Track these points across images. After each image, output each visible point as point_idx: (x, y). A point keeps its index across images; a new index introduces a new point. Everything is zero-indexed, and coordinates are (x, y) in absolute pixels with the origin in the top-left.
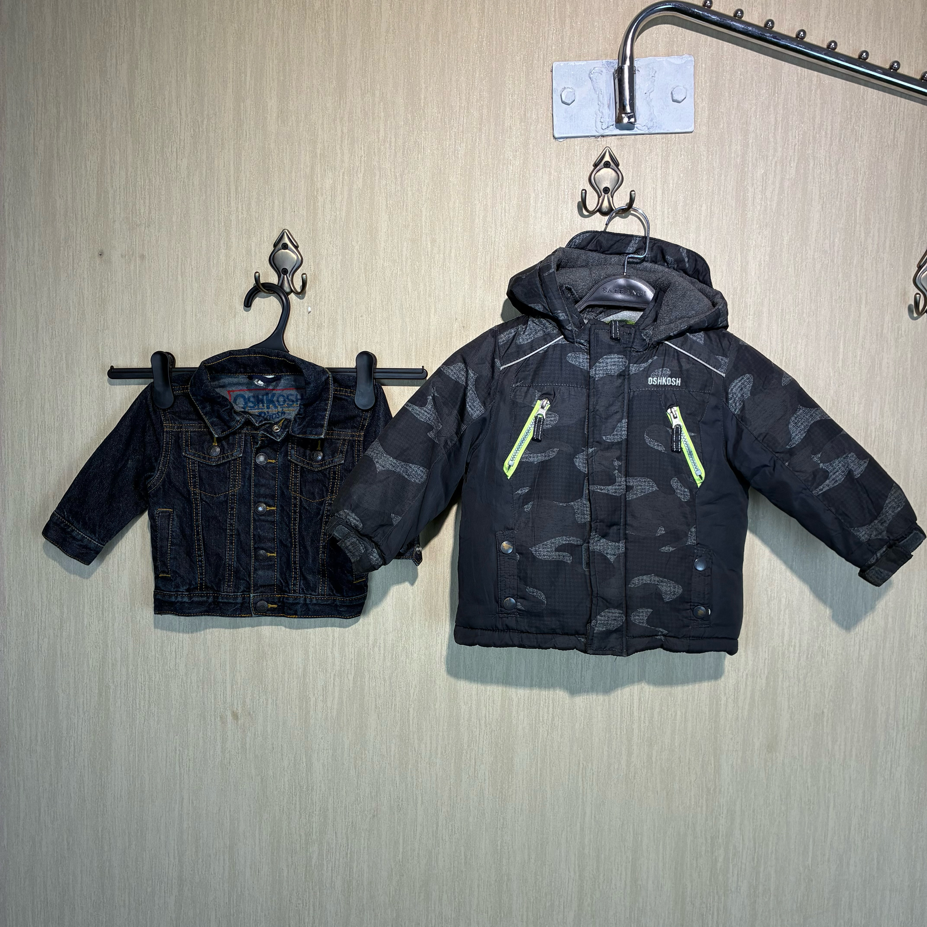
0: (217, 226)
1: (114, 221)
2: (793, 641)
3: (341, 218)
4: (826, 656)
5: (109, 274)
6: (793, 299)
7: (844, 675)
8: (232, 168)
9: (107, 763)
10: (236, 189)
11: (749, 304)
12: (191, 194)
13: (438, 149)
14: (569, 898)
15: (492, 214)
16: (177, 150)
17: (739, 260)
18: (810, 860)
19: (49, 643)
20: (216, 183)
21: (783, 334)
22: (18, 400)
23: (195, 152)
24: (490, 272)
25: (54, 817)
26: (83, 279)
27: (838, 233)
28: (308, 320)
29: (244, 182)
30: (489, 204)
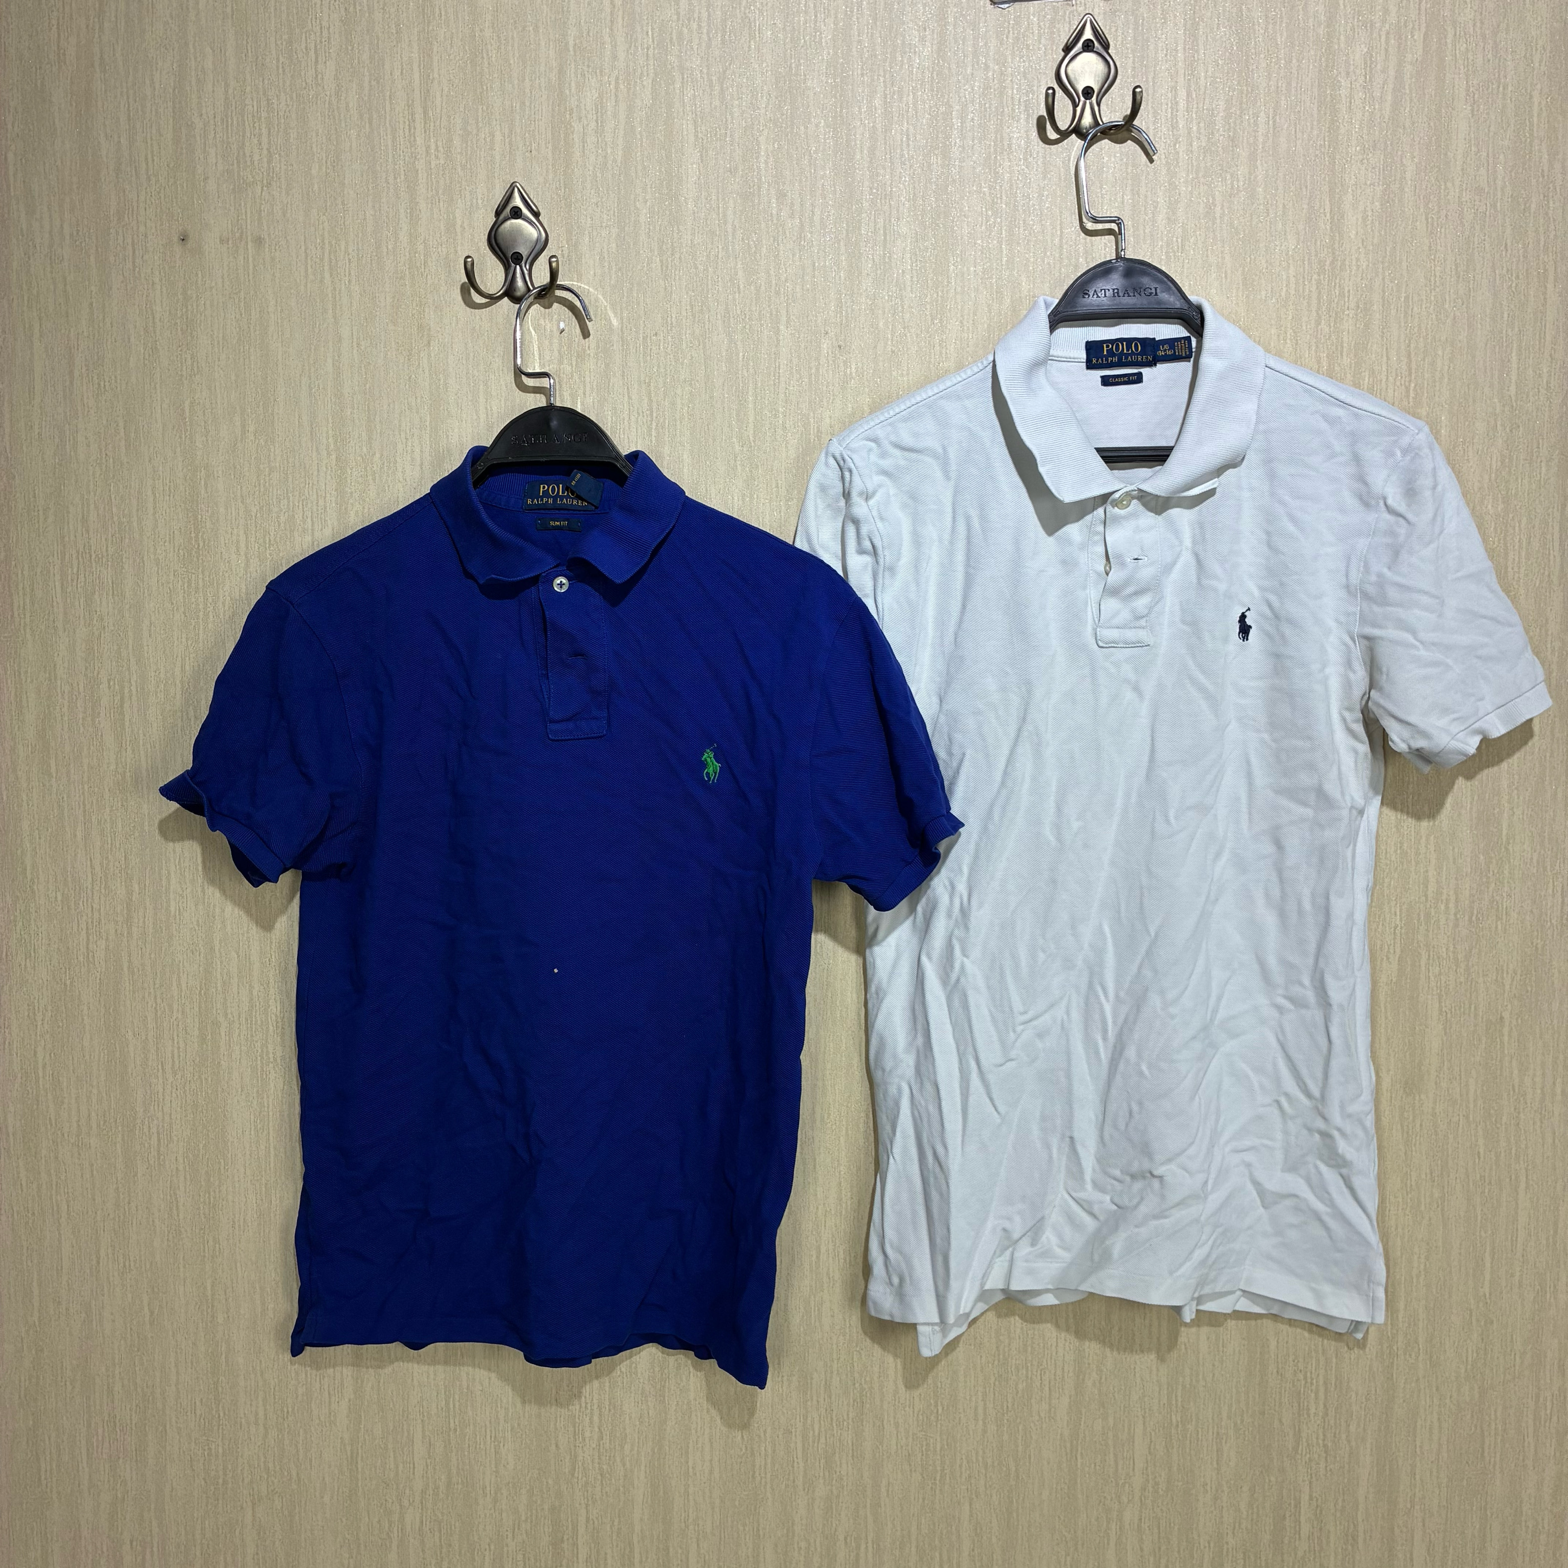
0: (391, 180)
1: (206, 179)
2: (1445, 891)
3: (615, 161)
4: (1504, 917)
5: (200, 275)
6: (1426, 278)
7: (1537, 948)
8: (416, 76)
9: (220, 1163)
10: (425, 113)
11: (1346, 289)
12: (343, 125)
13: (784, 29)
14: (1059, 1372)
15: (885, 143)
16: (316, 47)
17: (1328, 210)
18: (1487, 1284)
19: (107, 948)
20: (387, 102)
21: (1410, 341)
22: (40, 508)
23: (350, 48)
24: (885, 247)
25: (125, 1266)
26: (153, 284)
27: (1502, 157)
28: (560, 344)
29: (438, 101)
30: (879, 126)
